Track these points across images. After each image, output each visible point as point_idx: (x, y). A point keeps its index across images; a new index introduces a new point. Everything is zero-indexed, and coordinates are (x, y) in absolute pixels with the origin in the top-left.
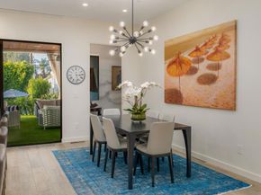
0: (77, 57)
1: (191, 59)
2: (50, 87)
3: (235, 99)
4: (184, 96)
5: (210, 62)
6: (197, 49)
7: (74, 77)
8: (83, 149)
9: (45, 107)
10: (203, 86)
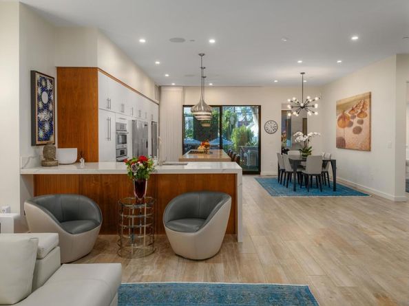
0: (272, 115)
1: (350, 115)
2: (252, 135)
3: (370, 143)
4: (346, 142)
5: (359, 119)
6: (353, 110)
7: (269, 128)
8: (275, 178)
9: (249, 151)
10: (357, 135)
